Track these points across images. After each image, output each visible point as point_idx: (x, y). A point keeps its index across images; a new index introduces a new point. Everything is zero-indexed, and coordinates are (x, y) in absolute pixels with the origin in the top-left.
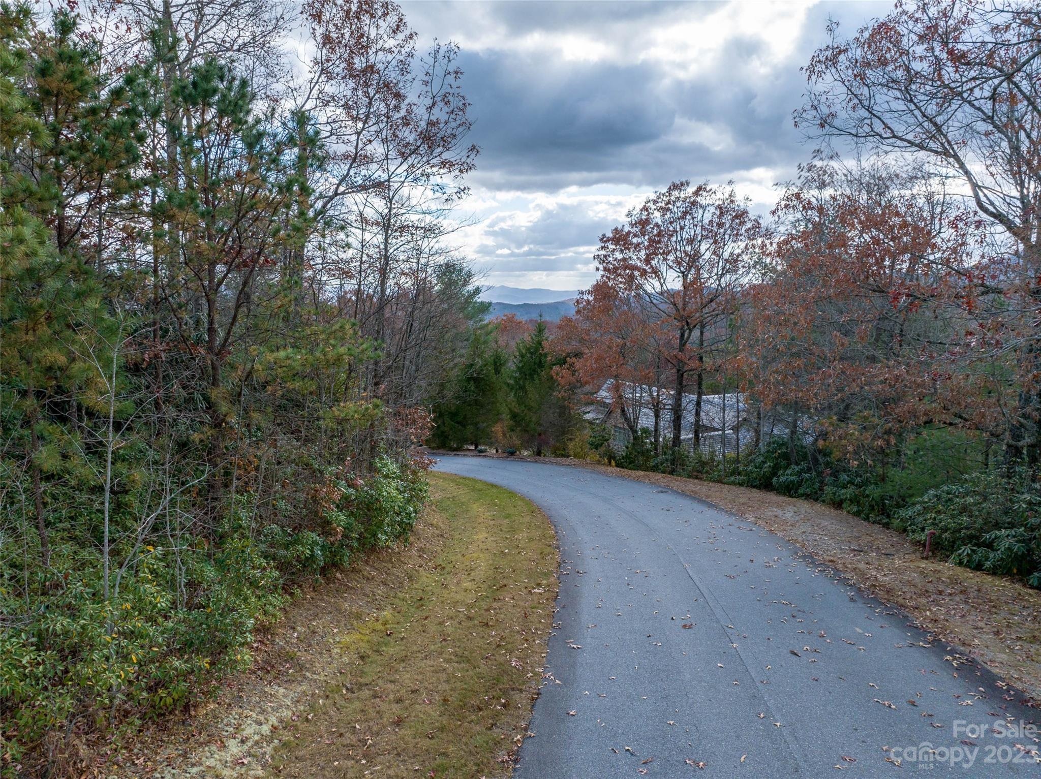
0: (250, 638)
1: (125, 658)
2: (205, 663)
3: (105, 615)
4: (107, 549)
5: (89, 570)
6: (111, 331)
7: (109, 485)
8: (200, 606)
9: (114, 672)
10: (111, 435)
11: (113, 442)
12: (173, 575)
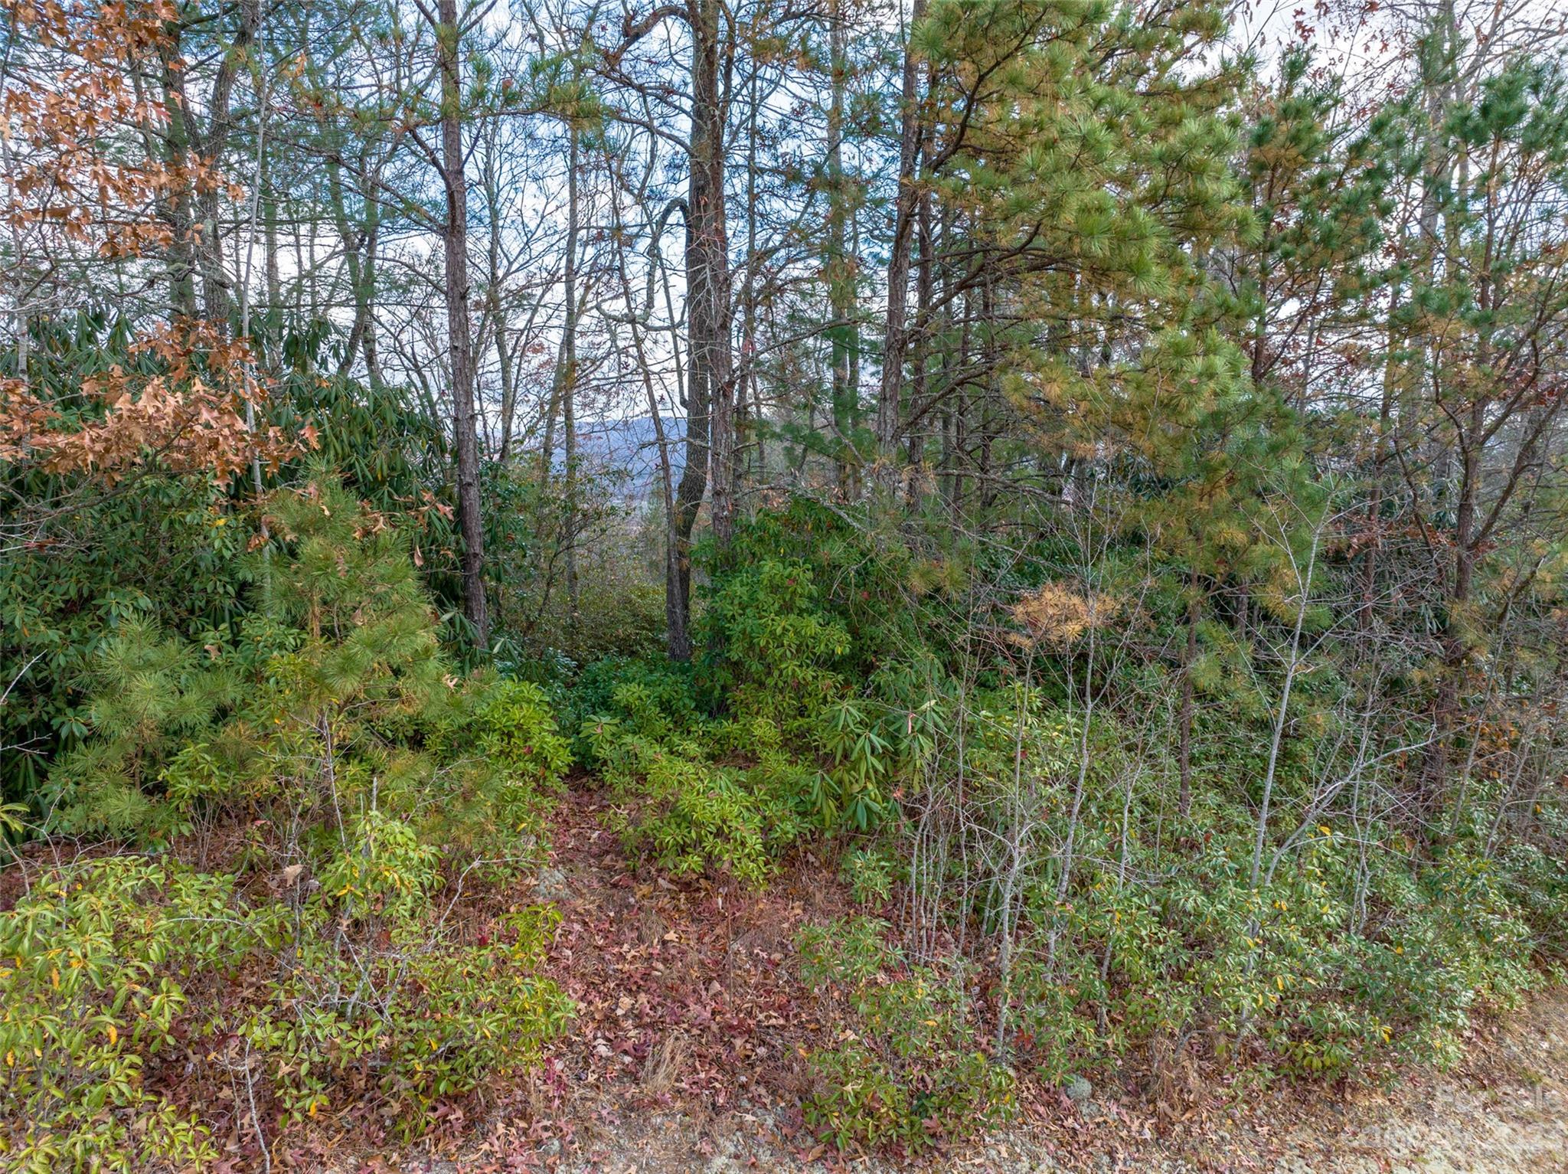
0: (1462, 1019)
1: (1268, 977)
2: (1383, 1031)
3: (1251, 907)
4: (1265, 815)
5: (1234, 835)
6: (1313, 503)
7: (1281, 726)
8: (1384, 939)
9: (1250, 991)
10: (1294, 653)
11: (1294, 664)
12: (1350, 878)
